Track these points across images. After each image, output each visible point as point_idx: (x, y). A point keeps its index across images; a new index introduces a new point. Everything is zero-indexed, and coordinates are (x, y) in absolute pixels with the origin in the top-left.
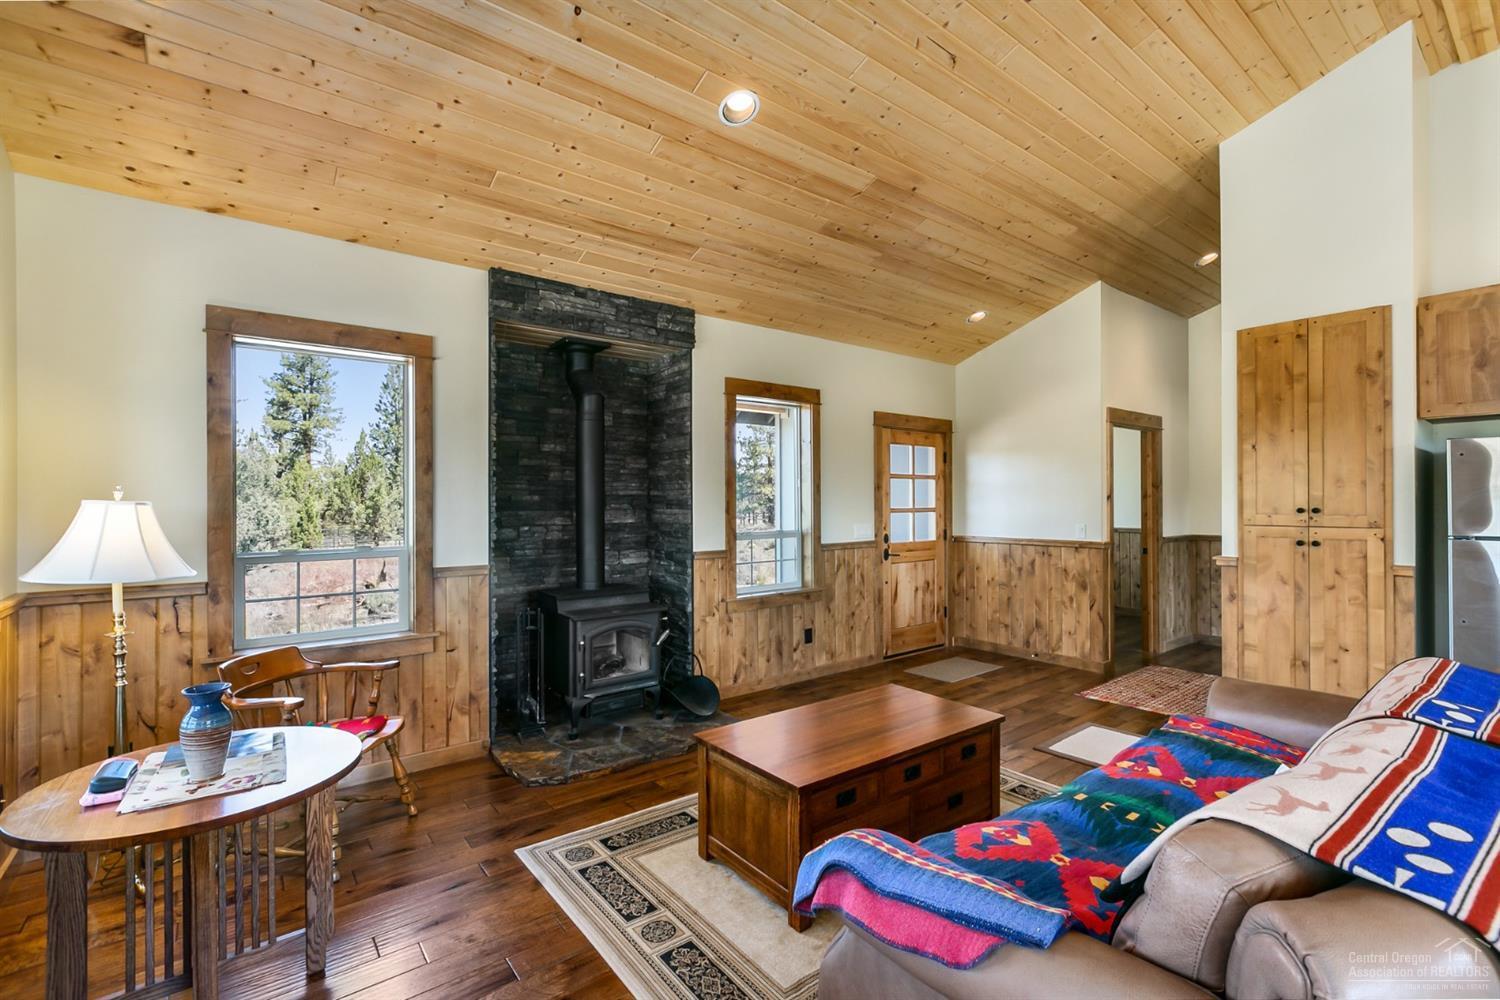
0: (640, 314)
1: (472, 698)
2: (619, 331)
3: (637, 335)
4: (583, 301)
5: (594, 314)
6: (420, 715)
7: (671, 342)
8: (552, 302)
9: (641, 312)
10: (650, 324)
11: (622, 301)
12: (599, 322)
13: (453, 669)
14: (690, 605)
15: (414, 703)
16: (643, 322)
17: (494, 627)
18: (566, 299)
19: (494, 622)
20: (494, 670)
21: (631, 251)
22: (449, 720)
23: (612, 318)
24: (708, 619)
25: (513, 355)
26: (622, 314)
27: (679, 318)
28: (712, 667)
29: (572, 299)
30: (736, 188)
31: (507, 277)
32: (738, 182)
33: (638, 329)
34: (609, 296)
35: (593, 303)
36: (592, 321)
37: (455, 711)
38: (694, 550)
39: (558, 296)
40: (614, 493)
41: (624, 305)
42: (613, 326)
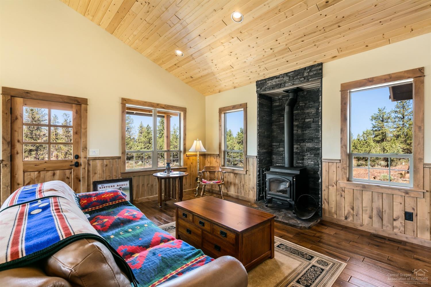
0: (297, 75)
1: (253, 188)
2: (290, 84)
3: (296, 82)
4: (279, 79)
5: (282, 82)
6: (244, 188)
7: (310, 80)
8: (269, 83)
9: (298, 74)
10: (301, 76)
11: (291, 73)
12: (283, 84)
13: (250, 179)
14: (320, 179)
15: (243, 185)
16: (298, 77)
17: (258, 172)
18: (273, 81)
19: (258, 170)
20: (258, 183)
21: (274, 61)
22: (249, 191)
23: (287, 80)
24: (330, 187)
25: (283, 99)
26: (291, 78)
27: (313, 69)
28: (332, 207)
29: (275, 80)
30: (268, 29)
31: (259, 82)
32: (267, 27)
33: (296, 81)
34: (286, 74)
35: (281, 79)
36: (281, 84)
37: (250, 189)
38: (323, 158)
39: (271, 81)
40: (316, 137)
41: (292, 74)
42: (288, 83)
